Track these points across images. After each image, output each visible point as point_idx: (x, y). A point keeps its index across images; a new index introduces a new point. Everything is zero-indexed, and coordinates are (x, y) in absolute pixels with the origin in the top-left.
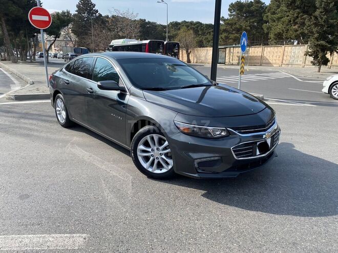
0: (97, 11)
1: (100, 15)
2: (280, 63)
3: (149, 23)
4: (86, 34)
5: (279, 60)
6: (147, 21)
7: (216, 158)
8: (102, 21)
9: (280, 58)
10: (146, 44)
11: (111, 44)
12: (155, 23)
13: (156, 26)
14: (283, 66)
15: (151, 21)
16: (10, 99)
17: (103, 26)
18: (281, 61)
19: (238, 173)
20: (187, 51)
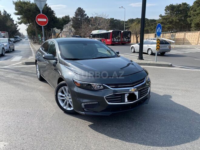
0: (86, 15)
1: (88, 17)
2: (197, 43)
3: (116, 20)
4: (79, 28)
5: (196, 41)
6: (115, 19)
7: (95, 103)
8: (88, 20)
9: (197, 40)
10: (110, 32)
11: (92, 33)
12: (119, 20)
13: (120, 22)
14: (198, 44)
15: (117, 19)
16: (23, 64)
17: (88, 23)
18: (197, 41)
19: (111, 113)
20: (136, 36)
